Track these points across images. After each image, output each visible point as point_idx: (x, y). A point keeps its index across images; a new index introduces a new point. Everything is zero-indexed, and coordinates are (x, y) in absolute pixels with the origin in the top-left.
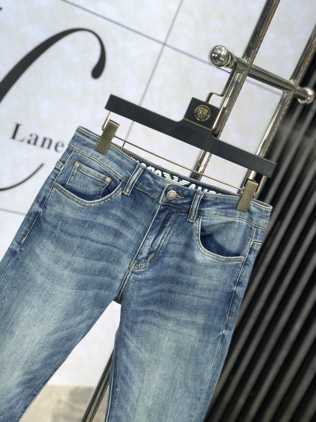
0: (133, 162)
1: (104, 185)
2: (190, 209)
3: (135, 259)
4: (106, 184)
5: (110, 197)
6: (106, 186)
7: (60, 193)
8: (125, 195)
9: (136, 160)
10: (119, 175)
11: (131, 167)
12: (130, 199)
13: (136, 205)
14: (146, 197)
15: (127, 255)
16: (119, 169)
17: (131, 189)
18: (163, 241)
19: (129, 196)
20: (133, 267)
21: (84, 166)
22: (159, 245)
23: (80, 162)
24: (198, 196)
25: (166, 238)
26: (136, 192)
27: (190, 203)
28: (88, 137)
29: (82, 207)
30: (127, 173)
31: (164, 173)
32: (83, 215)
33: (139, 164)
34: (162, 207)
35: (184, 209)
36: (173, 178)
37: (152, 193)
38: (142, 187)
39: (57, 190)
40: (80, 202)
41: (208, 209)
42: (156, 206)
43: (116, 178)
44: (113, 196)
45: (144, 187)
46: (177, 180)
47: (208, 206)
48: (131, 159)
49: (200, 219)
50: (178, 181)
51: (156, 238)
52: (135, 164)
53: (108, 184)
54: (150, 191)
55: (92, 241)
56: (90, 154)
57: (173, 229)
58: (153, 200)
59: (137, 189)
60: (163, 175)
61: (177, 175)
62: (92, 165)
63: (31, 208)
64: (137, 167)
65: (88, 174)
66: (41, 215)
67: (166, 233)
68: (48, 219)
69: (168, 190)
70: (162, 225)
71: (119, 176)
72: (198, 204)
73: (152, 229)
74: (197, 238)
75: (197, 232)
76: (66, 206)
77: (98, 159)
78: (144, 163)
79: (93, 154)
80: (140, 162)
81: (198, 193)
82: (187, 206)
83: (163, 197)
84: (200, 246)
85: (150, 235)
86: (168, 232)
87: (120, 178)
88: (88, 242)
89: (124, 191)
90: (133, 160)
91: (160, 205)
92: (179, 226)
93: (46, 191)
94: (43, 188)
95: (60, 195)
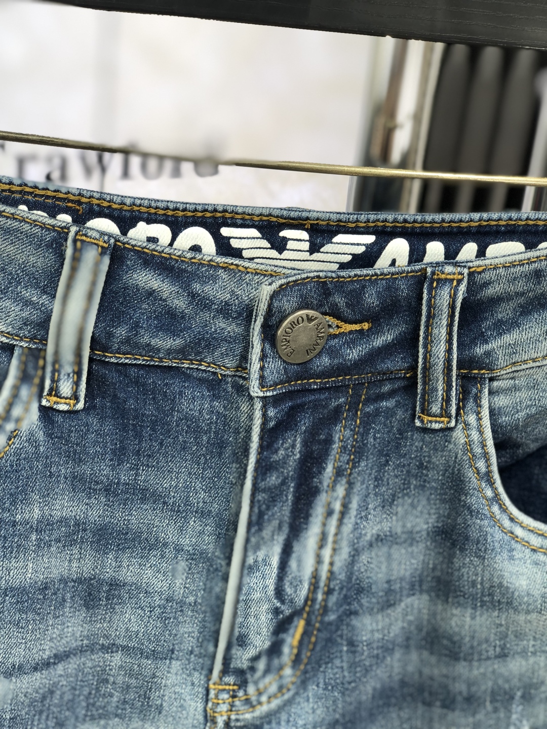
0: (36, 230)
2: (414, 368)
3: (225, 671)
9: (53, 215)
12: (94, 421)
13: (138, 436)
14: (176, 385)
15: (176, 665)
17: (79, 374)
18: (327, 553)
19: (82, 410)
20: (224, 708)
22: (315, 576)
24: (444, 296)
25: (336, 534)
26: (113, 377)
27: (409, 342)
31: (225, 231)
33: (74, 229)
34: (271, 413)
35: (388, 377)
36: (280, 245)
37: (198, 353)
38: (137, 345)
41: (508, 338)
42: (238, 408)
45: (145, 339)
46: (306, 246)
47: (502, 327)
48: (23, 220)
49: (477, 399)
50: (314, 248)
51: (287, 552)
54: (182, 353)
57: (358, 487)
58: (214, 384)
59: (113, 360)
60: (224, 247)
61: (297, 223)
67: (330, 513)
69: (274, 320)
70: (298, 487)
72: (450, 334)
73: (257, 523)
74: (489, 493)
75: (481, 465)
78: (100, 214)
80: (80, 219)
81: (439, 280)
82: (396, 364)
83: (263, 357)
84: (512, 519)
85: (257, 548)
86: (337, 506)
89: (50, 394)
90: (34, 223)
91: (258, 405)
92: (383, 459)
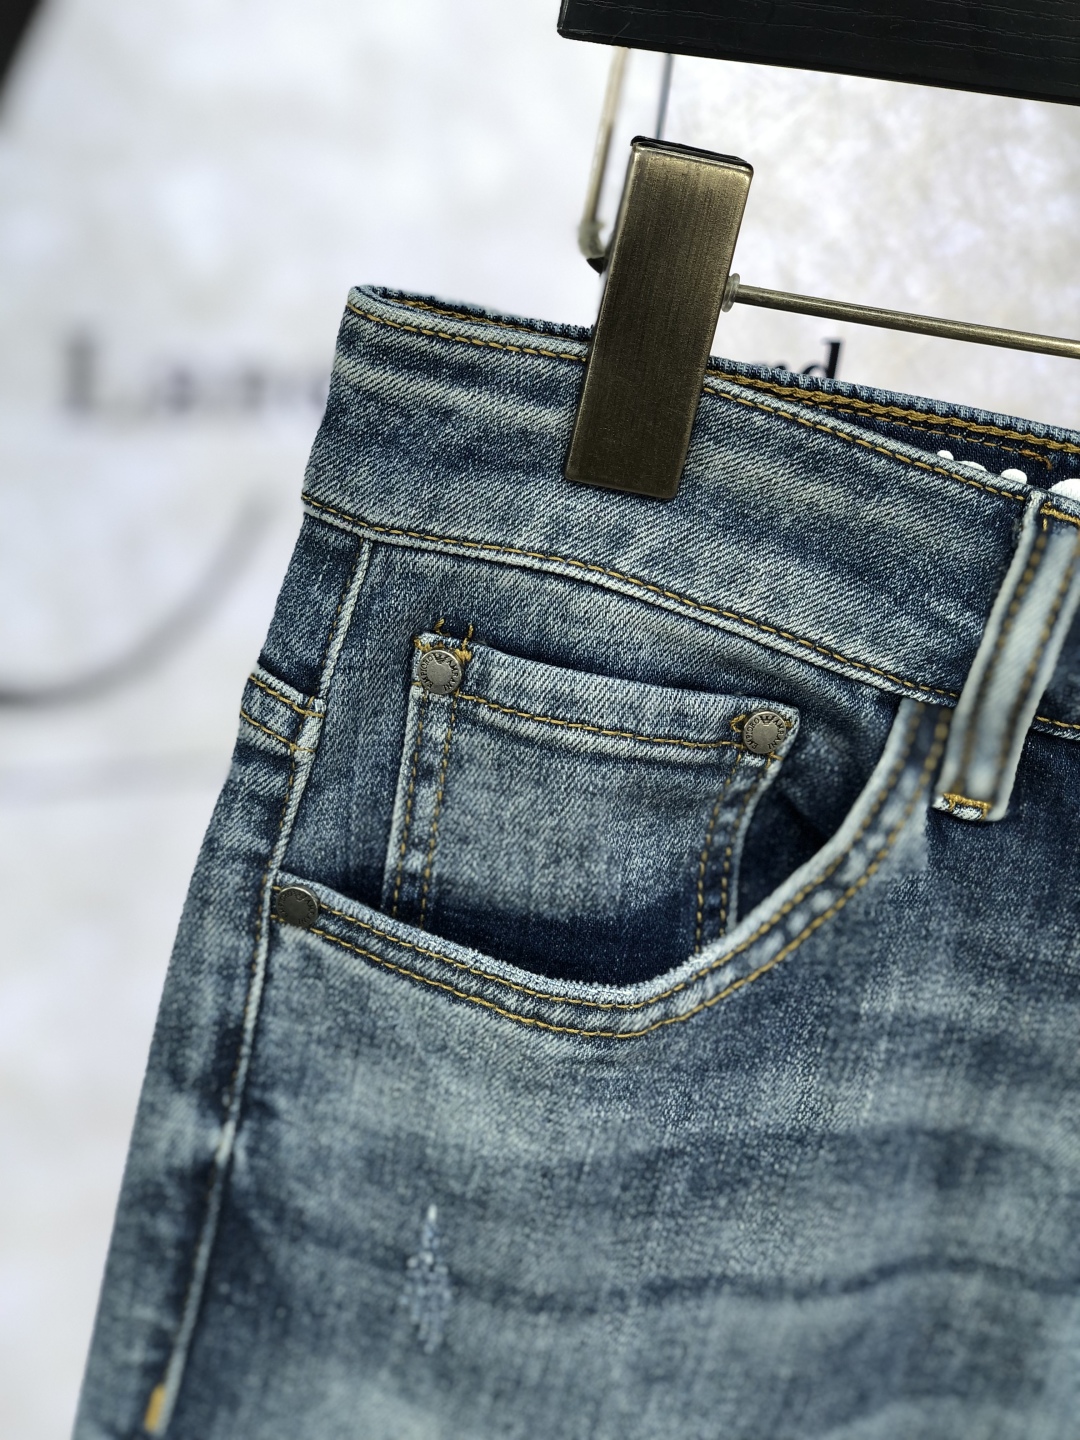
0: (971, 494)
1: (740, 784)
4: (761, 772)
5: (831, 880)
6: (764, 784)
7: (358, 967)
8: (968, 822)
9: (996, 470)
10: (867, 656)
11: (964, 548)
16: (848, 600)
21: (504, 668)
23: (456, 629)
28: (467, 374)
29: (588, 1051)
30: (938, 623)
32: (621, 1113)
33: (1037, 496)
39: (313, 941)
40: (557, 1014)
43: (843, 699)
44: (857, 864)
48: (949, 476)
52: (999, 513)
53: (773, 769)
55: (759, 1291)
56: (530, 537)
62: (582, 638)
63: (140, 1144)
64: (1026, 536)
65: (571, 737)
66: (243, 1180)
68: (312, 1204)
71: (867, 667)
76: (444, 1073)
77: (623, 565)
78: (1076, 471)
79: (560, 529)
87: (877, 681)
88: (724, 1312)
89: (950, 789)
90: (967, 482)
93: (227, 973)
94: (186, 953)
95: (356, 983)
